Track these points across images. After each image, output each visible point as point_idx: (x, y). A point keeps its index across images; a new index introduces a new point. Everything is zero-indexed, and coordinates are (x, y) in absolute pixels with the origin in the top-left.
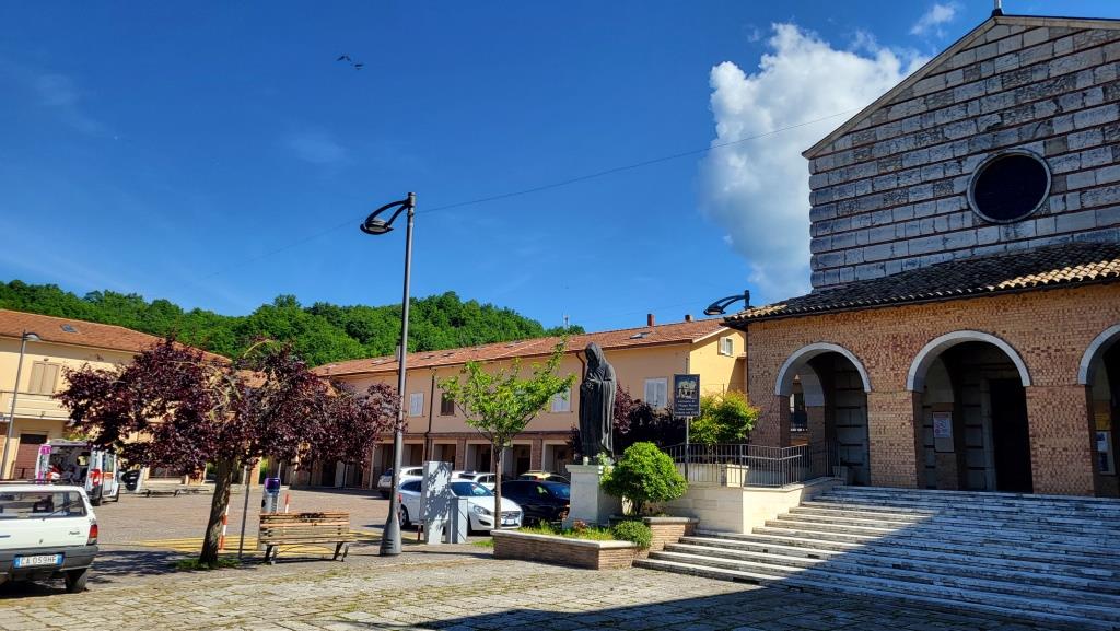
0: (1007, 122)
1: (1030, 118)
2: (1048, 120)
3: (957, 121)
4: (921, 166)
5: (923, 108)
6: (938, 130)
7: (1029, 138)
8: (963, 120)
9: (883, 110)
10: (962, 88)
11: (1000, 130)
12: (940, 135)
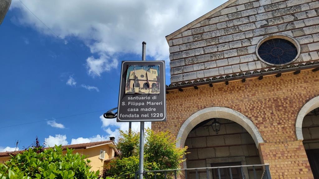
0: (270, 24)
1: (282, 22)
2: (291, 23)
3: (244, 24)
4: (229, 42)
5: (227, 19)
6: (236, 27)
7: (283, 30)
8: (247, 23)
9: (207, 20)
10: (246, 11)
11: (267, 27)
12: (237, 29)
